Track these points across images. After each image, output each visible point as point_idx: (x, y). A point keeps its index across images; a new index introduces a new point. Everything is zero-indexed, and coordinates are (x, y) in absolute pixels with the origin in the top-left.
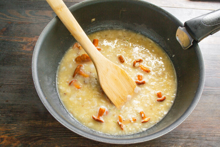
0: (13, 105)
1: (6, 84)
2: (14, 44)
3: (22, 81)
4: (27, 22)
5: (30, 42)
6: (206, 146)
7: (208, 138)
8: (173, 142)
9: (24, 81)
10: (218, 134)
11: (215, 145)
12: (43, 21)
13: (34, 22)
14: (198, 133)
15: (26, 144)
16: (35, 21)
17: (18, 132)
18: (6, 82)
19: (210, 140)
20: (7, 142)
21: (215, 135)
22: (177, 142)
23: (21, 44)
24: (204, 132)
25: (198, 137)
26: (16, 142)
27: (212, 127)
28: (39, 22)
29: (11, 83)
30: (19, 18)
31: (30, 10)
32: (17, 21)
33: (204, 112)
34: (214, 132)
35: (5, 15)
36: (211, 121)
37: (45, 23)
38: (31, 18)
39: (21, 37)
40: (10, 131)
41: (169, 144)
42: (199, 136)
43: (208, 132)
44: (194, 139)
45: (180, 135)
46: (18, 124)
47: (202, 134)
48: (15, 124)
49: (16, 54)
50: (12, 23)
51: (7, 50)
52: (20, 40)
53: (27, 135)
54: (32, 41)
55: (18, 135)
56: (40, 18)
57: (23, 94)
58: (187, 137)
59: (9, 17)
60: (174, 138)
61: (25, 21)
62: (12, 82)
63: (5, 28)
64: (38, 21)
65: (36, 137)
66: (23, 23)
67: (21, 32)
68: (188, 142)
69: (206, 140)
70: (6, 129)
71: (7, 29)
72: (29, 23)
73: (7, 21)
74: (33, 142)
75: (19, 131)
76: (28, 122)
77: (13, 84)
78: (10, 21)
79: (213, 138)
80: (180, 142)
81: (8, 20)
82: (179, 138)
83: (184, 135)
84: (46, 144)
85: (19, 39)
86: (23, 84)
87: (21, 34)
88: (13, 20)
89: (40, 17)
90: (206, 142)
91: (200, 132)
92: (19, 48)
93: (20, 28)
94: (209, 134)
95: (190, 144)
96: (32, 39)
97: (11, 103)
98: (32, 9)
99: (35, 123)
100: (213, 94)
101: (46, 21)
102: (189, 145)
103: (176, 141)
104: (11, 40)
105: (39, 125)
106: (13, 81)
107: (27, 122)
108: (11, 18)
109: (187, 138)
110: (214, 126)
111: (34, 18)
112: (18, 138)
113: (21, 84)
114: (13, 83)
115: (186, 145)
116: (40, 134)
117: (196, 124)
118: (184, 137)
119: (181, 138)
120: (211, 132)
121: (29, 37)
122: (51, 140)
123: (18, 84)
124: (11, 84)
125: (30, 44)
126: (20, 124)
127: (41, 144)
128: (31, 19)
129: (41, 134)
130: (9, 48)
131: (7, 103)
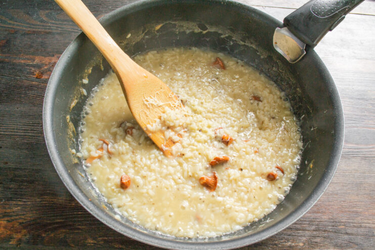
0: (16, 169)
1: (4, 135)
2: (19, 67)
3: (32, 130)
4: (42, 30)
5: (46, 65)
6: (345, 243)
7: (349, 231)
8: (289, 235)
9: (36, 130)
10: (367, 225)
11: (361, 242)
12: (70, 30)
13: (54, 31)
14: (332, 221)
15: (38, 236)
16: (56, 29)
17: (24, 215)
18: (4, 131)
19: (352, 234)
20: (5, 232)
21: (361, 226)
22: (295, 236)
23: (31, 68)
24: (342, 220)
25: (332, 229)
26: (20, 232)
27: (357, 212)
28: (62, 32)
29: (13, 133)
30: (28, 23)
31: (47, 11)
32: (24, 29)
33: (343, 186)
34: (360, 221)
35: (4, 18)
36: (355, 202)
37: (73, 33)
38: (50, 24)
39: (31, 56)
40: (11, 214)
41: (282, 239)
42: (333, 226)
43: (349, 221)
44: (325, 231)
45: (301, 223)
46: (25, 202)
47: (338, 224)
48: (20, 201)
49: (23, 84)
50: (16, 32)
51: (7, 78)
52: (29, 61)
53: (38, 221)
54: (50, 63)
55: (25, 219)
56: (65, 25)
57: (34, 152)
58: (313, 227)
59: (11, 22)
60: (291, 228)
61: (39, 28)
62: (15, 130)
63: (3, 40)
64: (60, 29)
65: (54, 224)
66: (34, 32)
67: (31, 47)
68: (315, 237)
69: (347, 234)
70: (4, 210)
71: (8, 42)
72: (45, 32)
73: (7, 29)
74: (50, 232)
75: (25, 213)
76: (42, 199)
77: (16, 135)
78: (14, 28)
79: (358, 231)
80: (302, 236)
81: (9, 26)
82: (299, 230)
83: (309, 224)
84: (71, 236)
85: (28, 59)
86: (33, 134)
87: (32, 50)
88: (18, 27)
89: (65, 23)
90: (346, 237)
91: (336, 220)
92: (27, 74)
93: (29, 40)
94: (352, 224)
95: (318, 240)
96: (50, 60)
97: (12, 166)
98: (51, 9)
99: (52, 201)
100: (359, 157)
101: (73, 29)
102: (316, 242)
103: (294, 234)
104: (14, 61)
105: (60, 204)
106: (17, 129)
107: (38, 198)
108: (15, 23)
109: (314, 230)
110: (361, 210)
111: (53, 24)
112: (23, 224)
113: (30, 134)
114: (17, 132)
115: (311, 241)
116: (61, 219)
117: (329, 205)
118: (308, 228)
119: (303, 230)
120: (355, 221)
121: (44, 56)
122: (79, 229)
123: (26, 135)
124: (12, 135)
125: (46, 68)
126: (28, 202)
127: (62, 236)
128: (49, 26)
129: (63, 219)
130: (10, 74)
131: (6, 166)
